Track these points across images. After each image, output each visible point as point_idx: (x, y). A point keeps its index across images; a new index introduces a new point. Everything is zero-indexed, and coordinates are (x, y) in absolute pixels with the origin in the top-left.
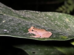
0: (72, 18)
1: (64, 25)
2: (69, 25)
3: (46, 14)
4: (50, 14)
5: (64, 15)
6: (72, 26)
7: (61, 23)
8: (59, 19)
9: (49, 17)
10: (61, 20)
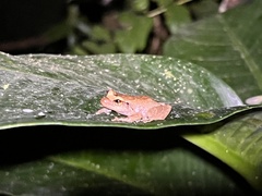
0: (180, 68)
1: (163, 91)
2: (176, 88)
3: (100, 62)
4: (112, 60)
5: (154, 60)
6: (185, 91)
7: (151, 84)
8: (143, 73)
9: (112, 70)
10: (149, 74)
